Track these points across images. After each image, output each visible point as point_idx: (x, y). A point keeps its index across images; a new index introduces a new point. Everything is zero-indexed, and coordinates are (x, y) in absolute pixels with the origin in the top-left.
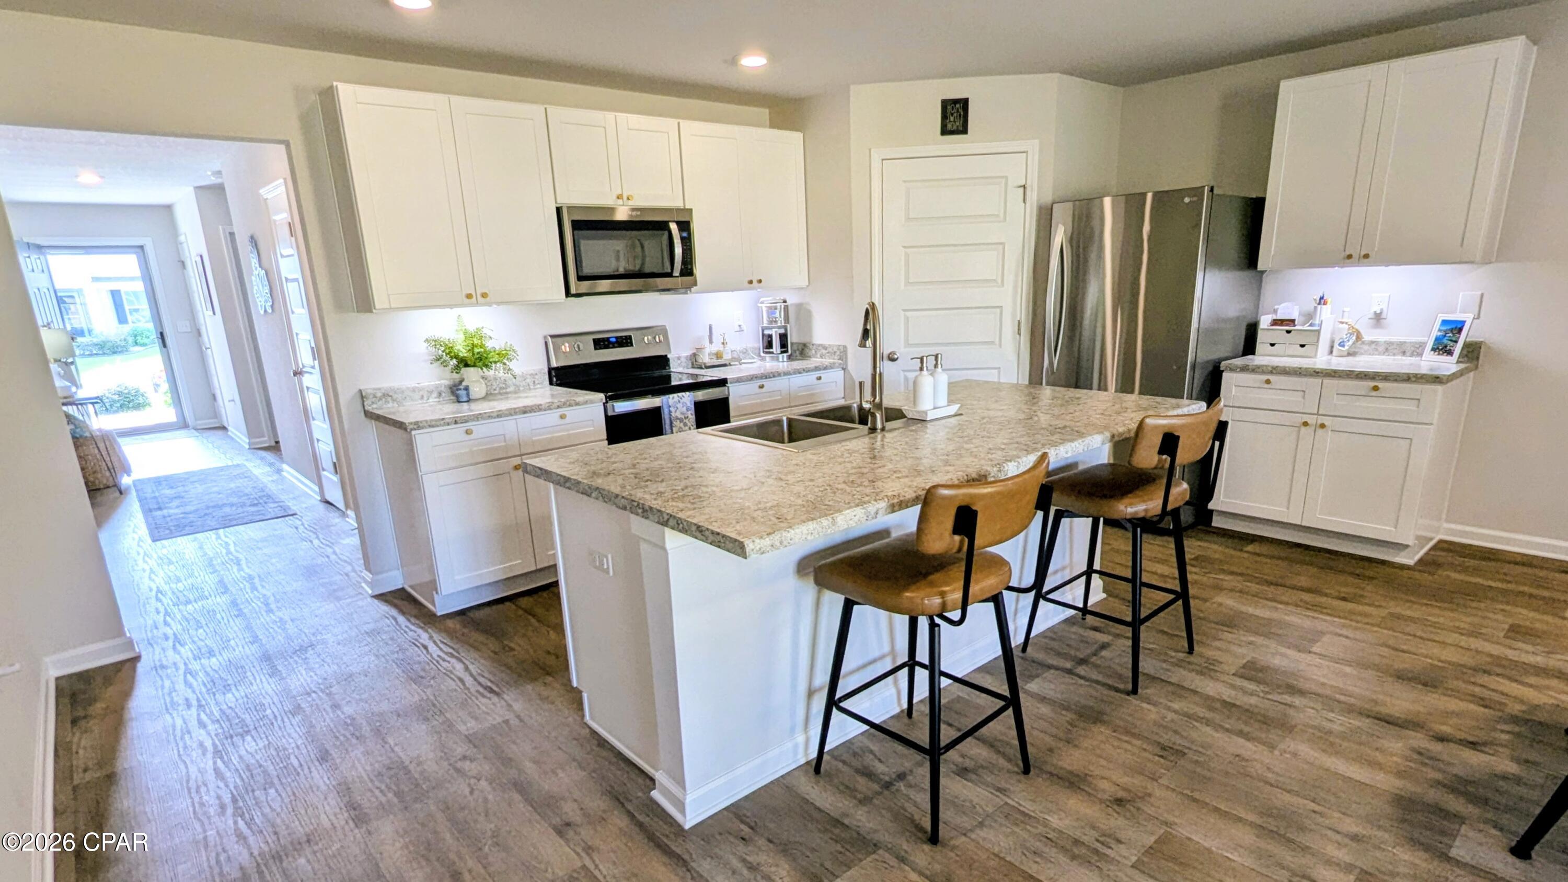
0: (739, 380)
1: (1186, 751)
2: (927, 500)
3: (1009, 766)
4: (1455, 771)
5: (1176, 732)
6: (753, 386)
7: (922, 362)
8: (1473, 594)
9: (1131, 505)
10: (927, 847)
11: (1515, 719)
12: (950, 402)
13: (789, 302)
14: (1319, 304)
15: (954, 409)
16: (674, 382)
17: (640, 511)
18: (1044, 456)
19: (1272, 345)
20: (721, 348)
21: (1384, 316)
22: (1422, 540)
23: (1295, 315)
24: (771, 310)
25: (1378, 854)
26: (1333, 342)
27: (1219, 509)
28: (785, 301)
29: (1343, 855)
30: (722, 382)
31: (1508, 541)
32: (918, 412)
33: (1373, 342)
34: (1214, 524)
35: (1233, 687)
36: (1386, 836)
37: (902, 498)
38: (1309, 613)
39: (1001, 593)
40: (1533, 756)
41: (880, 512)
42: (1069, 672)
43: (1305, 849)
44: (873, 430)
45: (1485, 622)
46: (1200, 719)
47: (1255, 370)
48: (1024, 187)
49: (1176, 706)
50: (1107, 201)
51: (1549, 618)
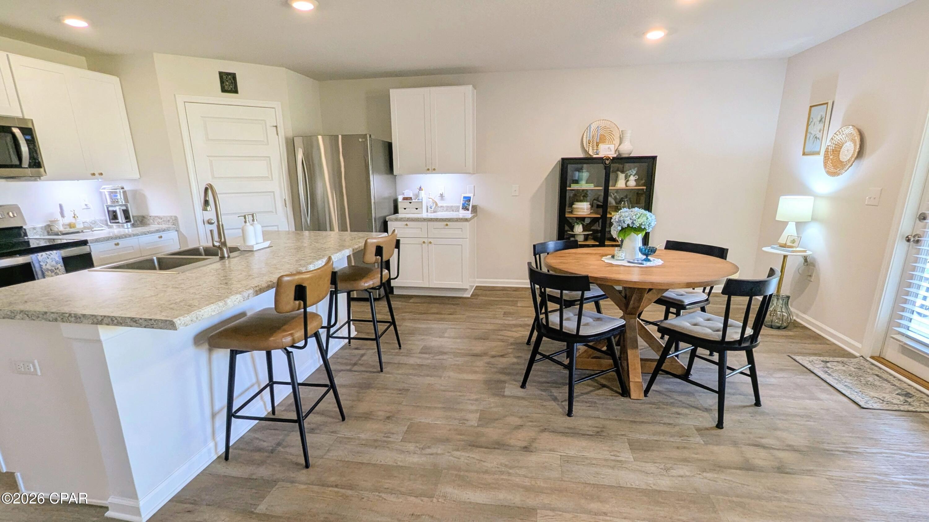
0: (97, 241)
1: (409, 388)
2: (279, 285)
3: (335, 420)
4: (499, 366)
5: (403, 382)
6: (110, 245)
7: (245, 218)
8: (490, 304)
9: (366, 282)
10: (305, 471)
11: (512, 344)
12: (265, 240)
13: (126, 189)
14: (420, 190)
15: (267, 244)
16: (33, 245)
17: (73, 319)
18: (330, 259)
19: (405, 209)
20: (73, 221)
21: (444, 195)
22: (472, 287)
23: (411, 196)
24: (113, 194)
25: (484, 403)
26: (427, 207)
27: (396, 285)
28: (123, 188)
29: (474, 408)
30: (84, 243)
31: (497, 283)
32: (248, 246)
33: (441, 206)
34: (395, 293)
35: (420, 358)
36: (485, 395)
37: (260, 287)
38: (440, 322)
39: (318, 331)
40: (520, 355)
41: (250, 295)
42: (350, 370)
43: (462, 410)
44: (222, 258)
45: (497, 313)
46: (411, 374)
47: (401, 220)
48: (276, 126)
49: (400, 372)
50: (320, 138)
51: (513, 307)
